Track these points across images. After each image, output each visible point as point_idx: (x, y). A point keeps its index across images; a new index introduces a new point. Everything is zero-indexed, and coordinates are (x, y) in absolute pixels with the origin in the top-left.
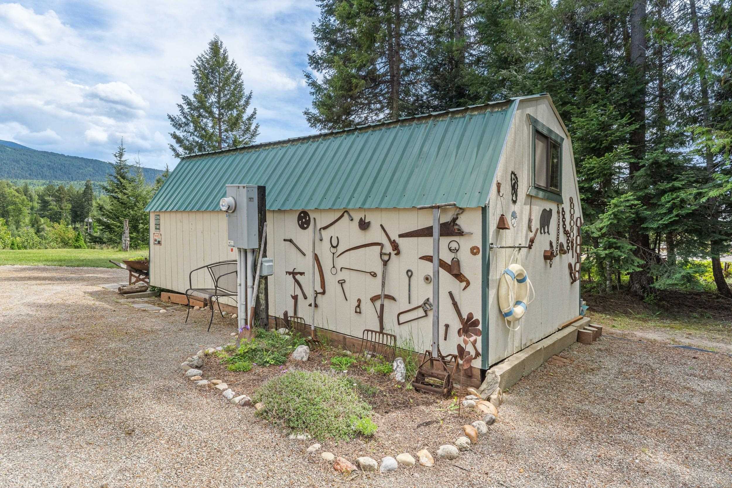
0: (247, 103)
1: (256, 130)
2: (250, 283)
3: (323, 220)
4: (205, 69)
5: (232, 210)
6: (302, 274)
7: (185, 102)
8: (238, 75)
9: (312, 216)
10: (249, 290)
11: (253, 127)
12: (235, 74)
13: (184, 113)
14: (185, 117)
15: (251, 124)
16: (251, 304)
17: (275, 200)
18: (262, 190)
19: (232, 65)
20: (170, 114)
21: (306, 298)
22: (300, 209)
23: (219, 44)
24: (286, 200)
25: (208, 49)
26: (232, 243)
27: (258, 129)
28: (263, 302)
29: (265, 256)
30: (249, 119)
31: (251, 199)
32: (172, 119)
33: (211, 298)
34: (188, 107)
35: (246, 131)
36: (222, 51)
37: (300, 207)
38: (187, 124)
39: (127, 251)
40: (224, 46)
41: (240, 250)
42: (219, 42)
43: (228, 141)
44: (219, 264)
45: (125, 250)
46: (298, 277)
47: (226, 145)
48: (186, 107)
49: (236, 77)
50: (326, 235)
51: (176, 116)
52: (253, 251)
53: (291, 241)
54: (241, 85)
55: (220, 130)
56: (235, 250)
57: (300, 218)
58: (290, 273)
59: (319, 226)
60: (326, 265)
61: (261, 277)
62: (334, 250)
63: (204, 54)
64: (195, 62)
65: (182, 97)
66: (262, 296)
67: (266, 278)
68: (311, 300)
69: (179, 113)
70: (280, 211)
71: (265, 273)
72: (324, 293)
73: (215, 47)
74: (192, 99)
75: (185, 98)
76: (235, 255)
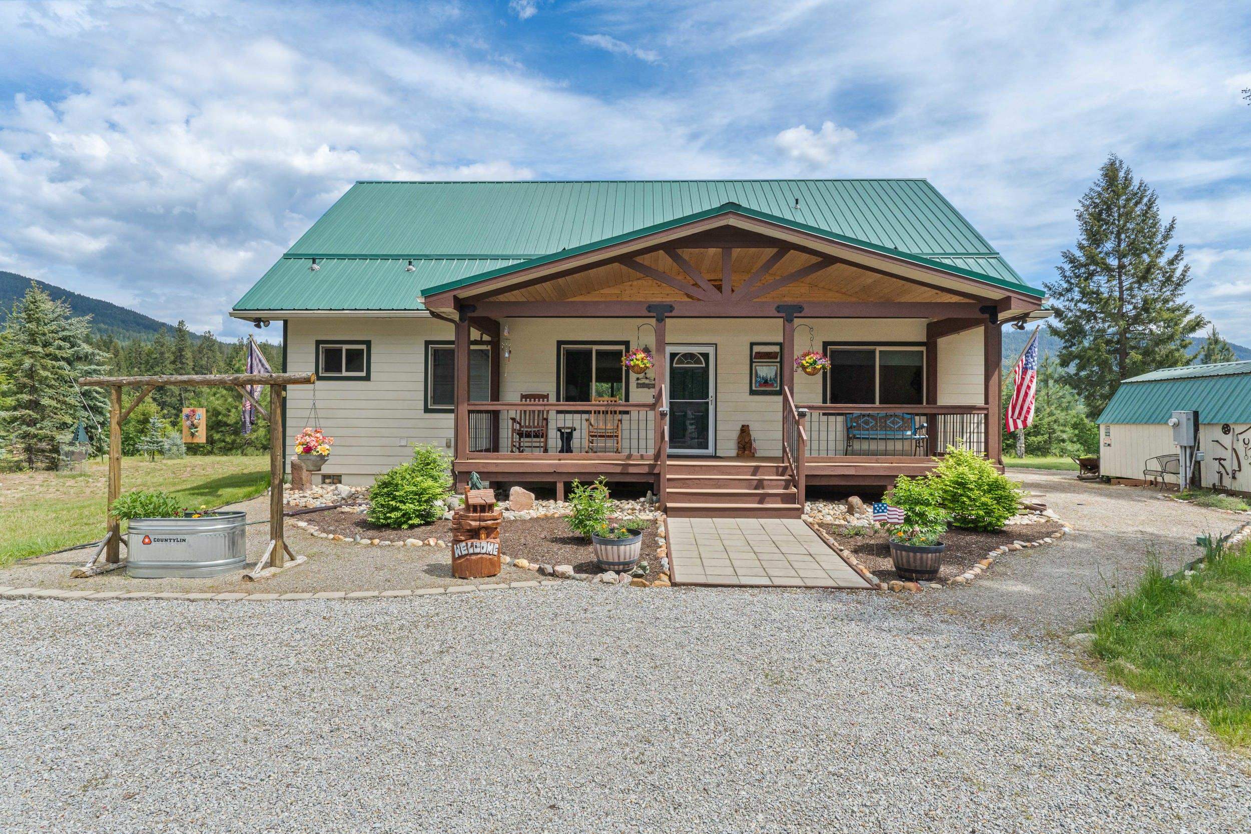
0: (1166, 237)
1: (1184, 276)
2: (1188, 464)
3: (1239, 429)
4: (1096, 206)
5: (1176, 426)
6: (1224, 460)
7: (1065, 260)
8: (1149, 201)
9: (1232, 427)
10: (1188, 469)
11: (1178, 273)
12: (1145, 200)
13: (1065, 277)
14: (1068, 282)
15: (1173, 271)
16: (1189, 475)
17: (1206, 417)
18: (1196, 414)
19: (1139, 189)
20: (1047, 282)
21: (1228, 474)
22: (1223, 423)
23: (1118, 165)
24: (1214, 416)
25: (1100, 177)
26: (1176, 443)
27: (1189, 273)
28: (1197, 476)
29: (1198, 449)
30: (1171, 263)
31: (1189, 419)
32: (1048, 287)
33: (1156, 479)
34: (1070, 265)
35: (1164, 283)
36: (1122, 174)
37: (1223, 422)
38: (1069, 290)
39: (1022, 458)
40: (1125, 166)
41: (1181, 447)
42: (1117, 162)
43: (1134, 301)
44: (1164, 456)
45: (1021, 457)
46: (1222, 462)
47: (1131, 307)
48: (1067, 267)
49: (1146, 204)
50: (1241, 437)
51: (1055, 283)
52: (1191, 447)
53: (1217, 441)
54: (1155, 216)
55: (1121, 287)
56: (1178, 447)
57: (1223, 428)
58: (1216, 459)
59: (1236, 433)
60: (1242, 455)
61: (1196, 462)
62: (1246, 446)
63: (1093, 186)
64: (1080, 201)
65: (1061, 254)
66: (1196, 473)
67: (1199, 462)
68: (1231, 475)
69: (1059, 278)
70: (1209, 424)
71: (1199, 459)
72: (1240, 470)
73: (1111, 173)
74: (1078, 254)
75: (1065, 255)
76: (1178, 451)
